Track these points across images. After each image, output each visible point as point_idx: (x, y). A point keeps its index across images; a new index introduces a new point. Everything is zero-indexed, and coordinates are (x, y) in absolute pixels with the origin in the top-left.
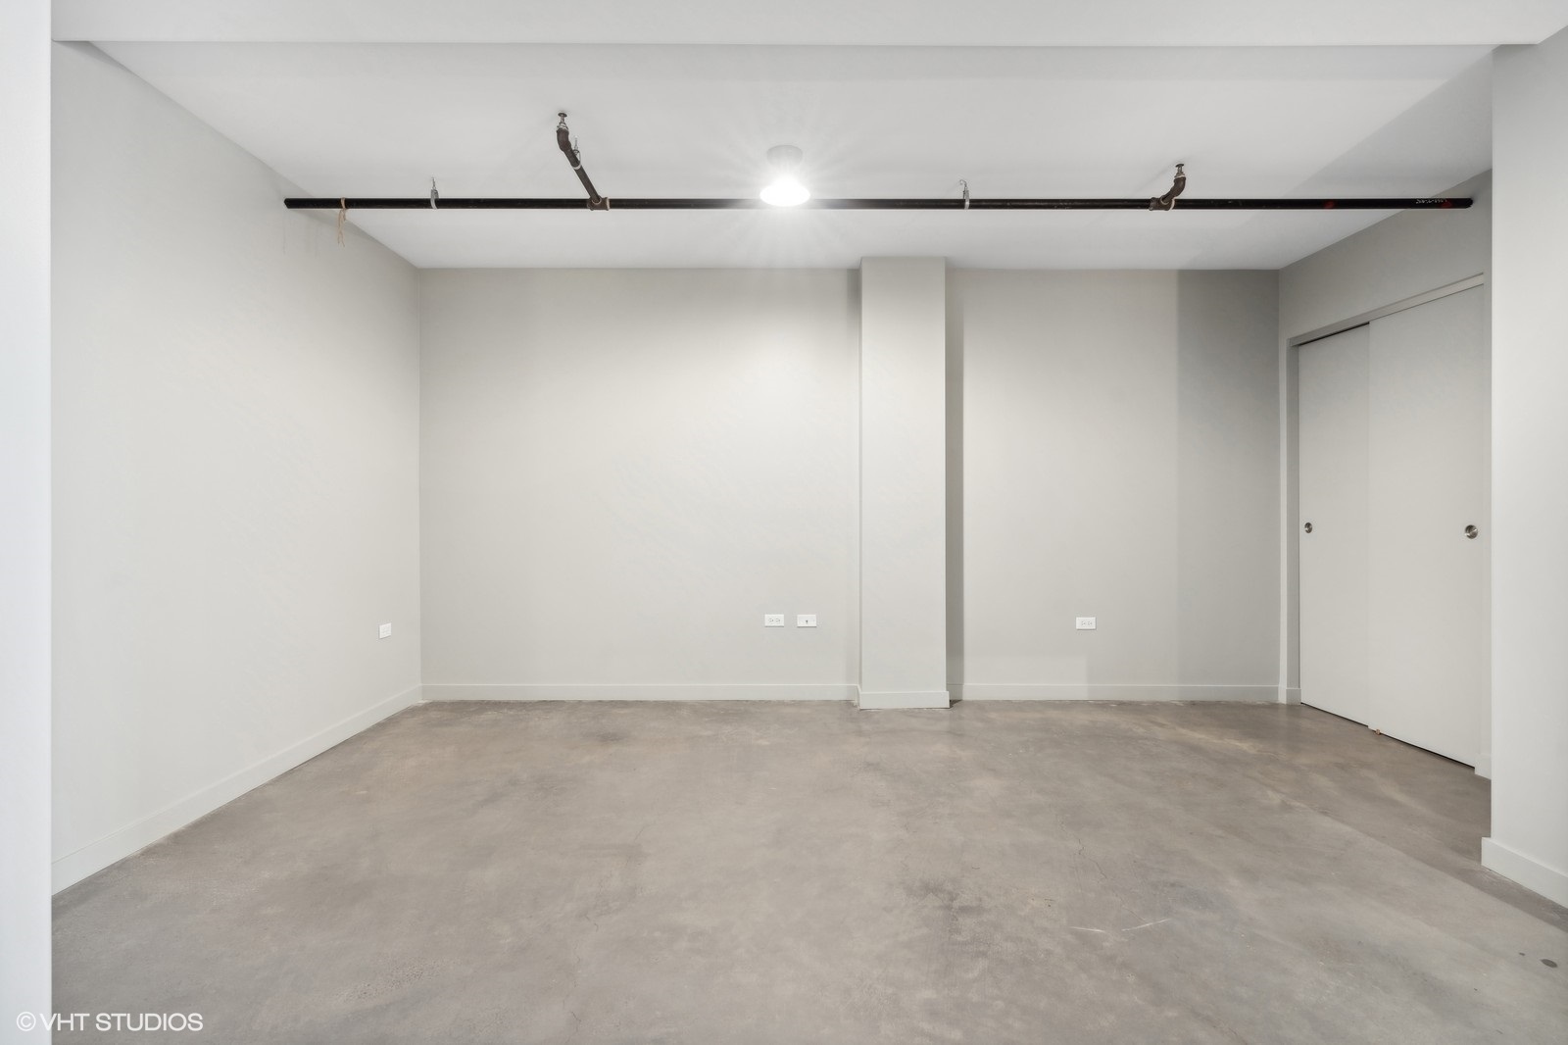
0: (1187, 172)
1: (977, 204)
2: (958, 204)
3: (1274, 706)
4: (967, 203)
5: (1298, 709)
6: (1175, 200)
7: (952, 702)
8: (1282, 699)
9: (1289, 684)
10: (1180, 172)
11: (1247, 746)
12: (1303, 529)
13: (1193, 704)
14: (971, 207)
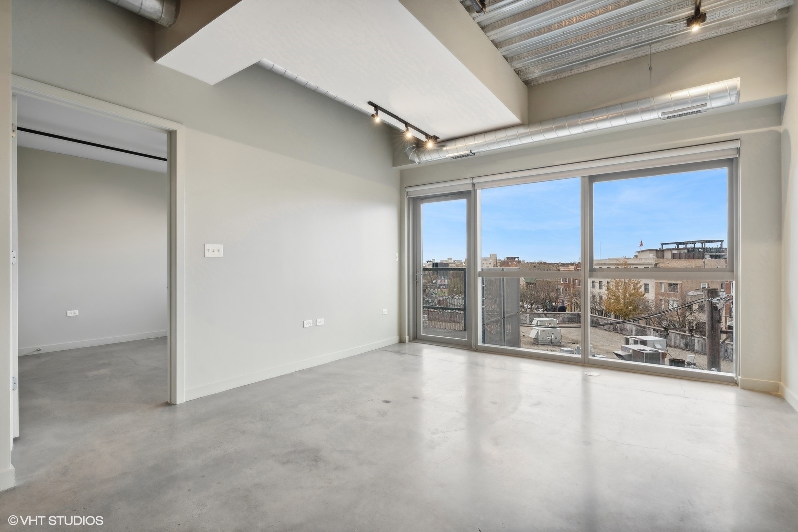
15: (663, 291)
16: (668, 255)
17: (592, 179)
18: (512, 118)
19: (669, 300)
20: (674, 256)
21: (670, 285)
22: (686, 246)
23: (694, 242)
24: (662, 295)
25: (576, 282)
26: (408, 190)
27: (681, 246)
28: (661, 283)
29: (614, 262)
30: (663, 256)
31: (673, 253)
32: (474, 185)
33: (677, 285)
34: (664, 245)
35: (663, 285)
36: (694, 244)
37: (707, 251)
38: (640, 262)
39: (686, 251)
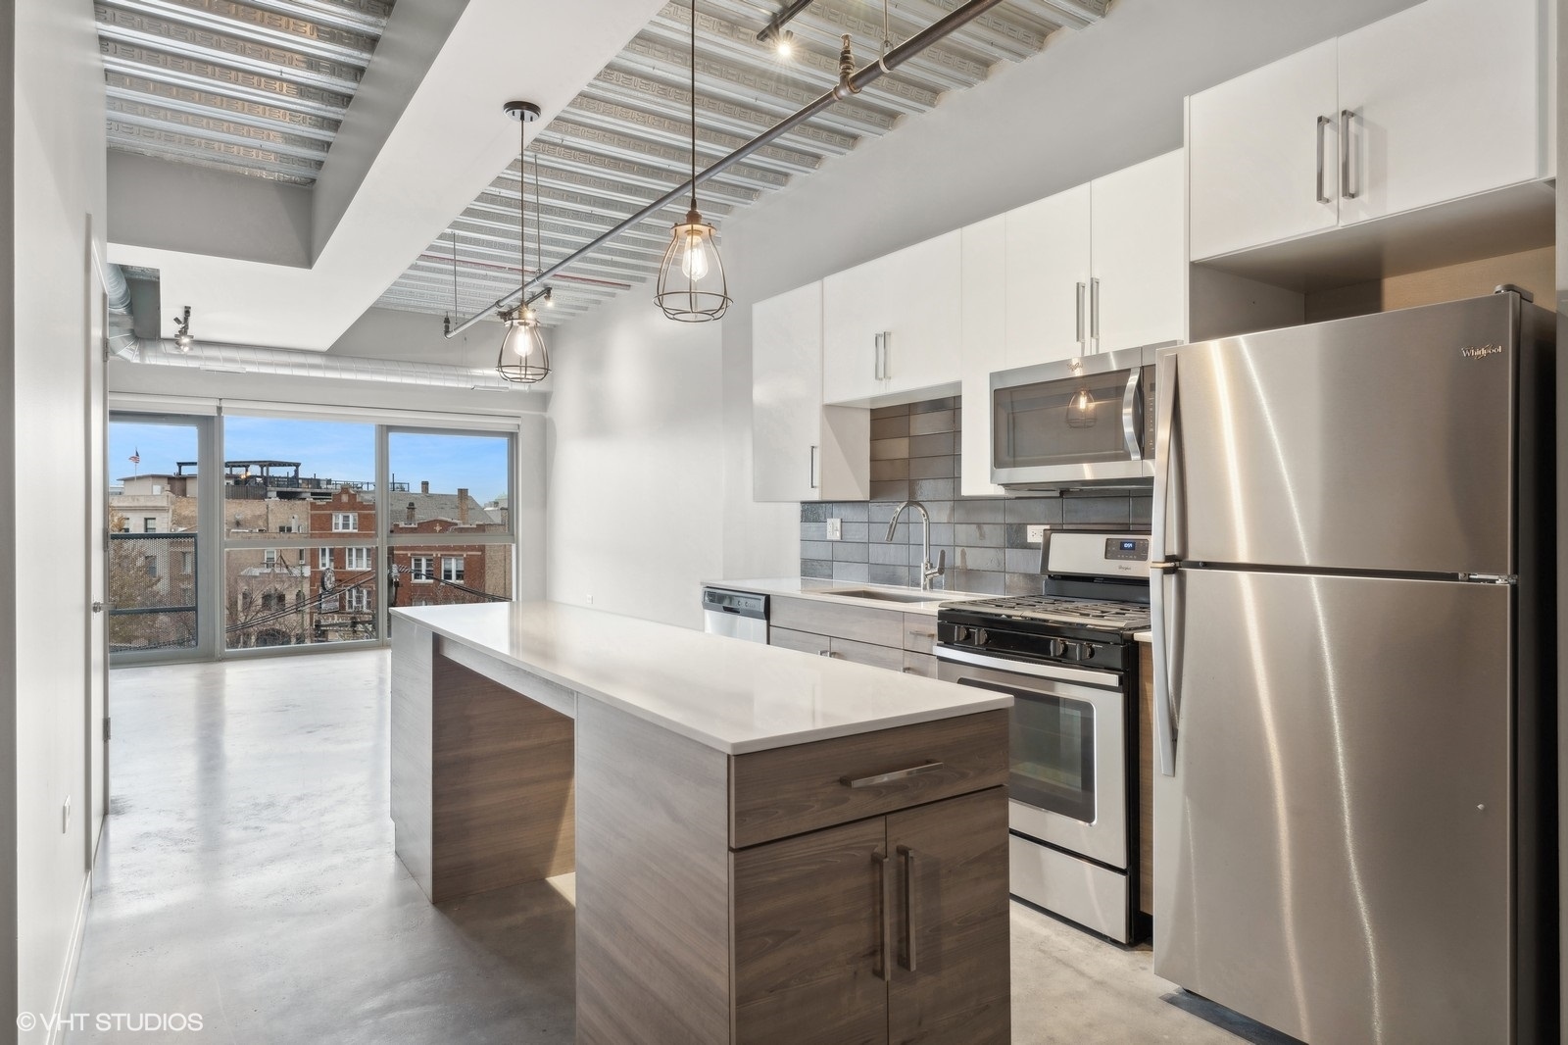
15: (189, 569)
16: (194, 489)
17: (390, 428)
22: (232, 471)
23: (246, 465)
24: (188, 579)
28: (183, 553)
30: (184, 493)
32: (219, 409)
34: (183, 467)
35: (187, 558)
36: (247, 467)
37: (271, 483)
38: (136, 504)
39: (231, 482)
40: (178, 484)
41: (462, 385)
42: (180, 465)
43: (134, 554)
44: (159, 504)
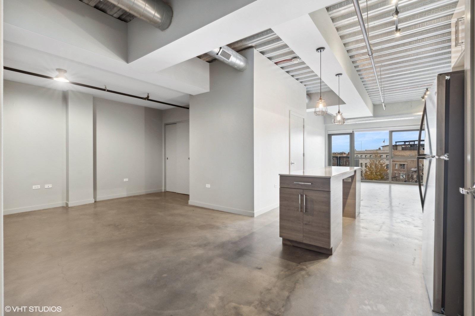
0: (149, 95)
1: (108, 91)
2: (104, 90)
3: (162, 192)
4: (106, 90)
5: (166, 192)
6: (147, 99)
7: (95, 202)
8: (163, 191)
9: (164, 188)
10: (148, 95)
11: (158, 198)
12: (166, 159)
13: (148, 194)
14: (107, 91)
15: (397, 168)
16: (400, 148)
17: (392, 131)
18: (371, 115)
19: (400, 173)
20: (403, 149)
21: (401, 165)
22: (410, 143)
24: (396, 170)
25: (347, 163)
26: (328, 132)
27: (407, 143)
28: (396, 164)
29: (369, 152)
30: (397, 149)
31: (402, 147)
32: (353, 131)
33: (404, 165)
35: (397, 165)
36: (414, 142)
37: (421, 146)
38: (384, 152)
39: (409, 146)
40: (395, 147)
41: (413, 118)
42: (396, 142)
43: (383, 163)
44: (387, 152)
